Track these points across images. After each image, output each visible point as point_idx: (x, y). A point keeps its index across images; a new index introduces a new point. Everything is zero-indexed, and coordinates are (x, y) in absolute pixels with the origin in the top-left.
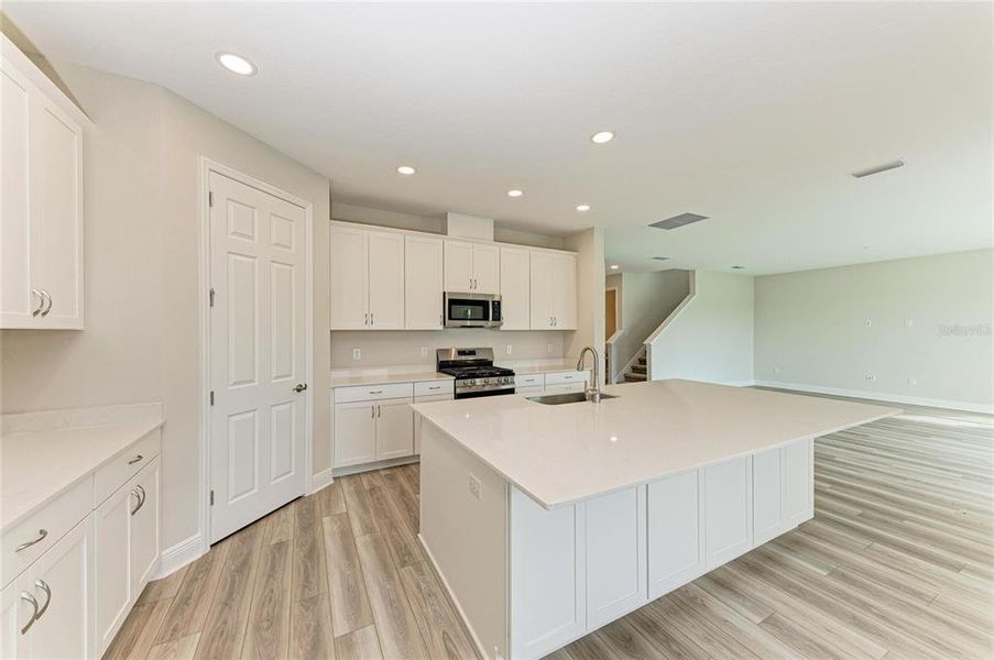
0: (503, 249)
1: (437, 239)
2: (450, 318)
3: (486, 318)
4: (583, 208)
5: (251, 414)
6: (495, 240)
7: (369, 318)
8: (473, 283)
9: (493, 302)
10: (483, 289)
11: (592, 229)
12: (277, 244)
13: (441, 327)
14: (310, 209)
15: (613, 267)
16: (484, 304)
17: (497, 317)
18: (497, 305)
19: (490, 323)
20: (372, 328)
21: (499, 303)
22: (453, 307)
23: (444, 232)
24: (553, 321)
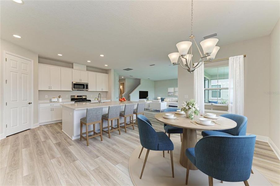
0: (89, 73)
1: (71, 69)
2: (74, 88)
3: (84, 88)
4: (106, 65)
5: (16, 108)
6: (87, 70)
7: (50, 87)
8: (80, 80)
9: (86, 85)
10: (83, 81)
11: (111, 69)
12: (23, 70)
13: (72, 90)
14: (33, 61)
15: (122, 77)
16: (83, 85)
17: (87, 88)
18: (87, 86)
19: (85, 89)
20: (51, 90)
21: (88, 85)
22: (75, 85)
23: (73, 68)
24: (102, 89)
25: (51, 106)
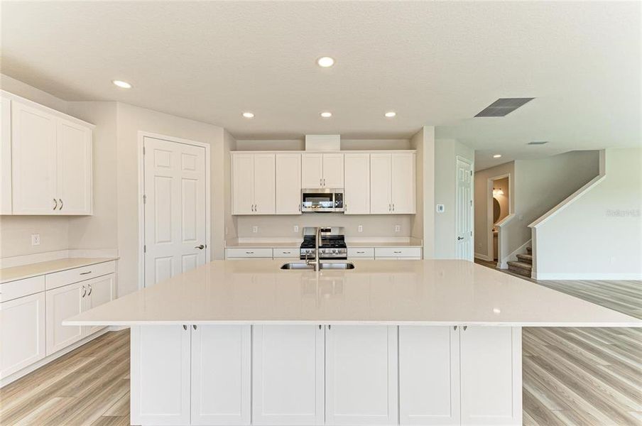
0: (347, 155)
1: (298, 154)
4: (390, 114)
5: (168, 259)
6: (341, 150)
7: (254, 208)
8: (323, 182)
9: (337, 194)
10: (330, 184)
12: (186, 169)
13: (300, 213)
14: (208, 146)
15: (495, 156)
16: (329, 196)
17: (340, 204)
18: (340, 196)
19: (334, 209)
20: (256, 214)
21: (342, 194)
22: (307, 199)
23: (303, 149)
24: (392, 206)
25: (249, 255)
